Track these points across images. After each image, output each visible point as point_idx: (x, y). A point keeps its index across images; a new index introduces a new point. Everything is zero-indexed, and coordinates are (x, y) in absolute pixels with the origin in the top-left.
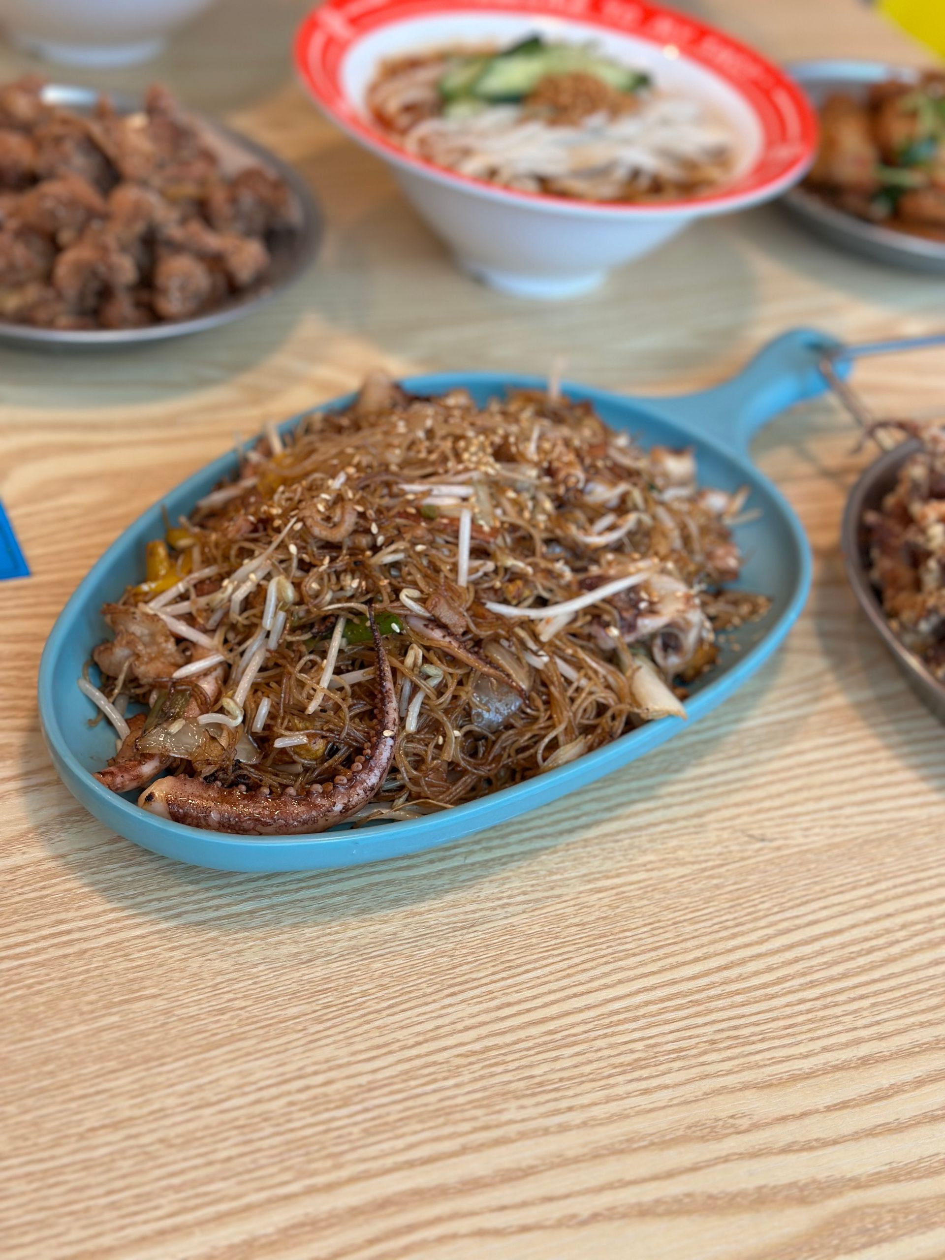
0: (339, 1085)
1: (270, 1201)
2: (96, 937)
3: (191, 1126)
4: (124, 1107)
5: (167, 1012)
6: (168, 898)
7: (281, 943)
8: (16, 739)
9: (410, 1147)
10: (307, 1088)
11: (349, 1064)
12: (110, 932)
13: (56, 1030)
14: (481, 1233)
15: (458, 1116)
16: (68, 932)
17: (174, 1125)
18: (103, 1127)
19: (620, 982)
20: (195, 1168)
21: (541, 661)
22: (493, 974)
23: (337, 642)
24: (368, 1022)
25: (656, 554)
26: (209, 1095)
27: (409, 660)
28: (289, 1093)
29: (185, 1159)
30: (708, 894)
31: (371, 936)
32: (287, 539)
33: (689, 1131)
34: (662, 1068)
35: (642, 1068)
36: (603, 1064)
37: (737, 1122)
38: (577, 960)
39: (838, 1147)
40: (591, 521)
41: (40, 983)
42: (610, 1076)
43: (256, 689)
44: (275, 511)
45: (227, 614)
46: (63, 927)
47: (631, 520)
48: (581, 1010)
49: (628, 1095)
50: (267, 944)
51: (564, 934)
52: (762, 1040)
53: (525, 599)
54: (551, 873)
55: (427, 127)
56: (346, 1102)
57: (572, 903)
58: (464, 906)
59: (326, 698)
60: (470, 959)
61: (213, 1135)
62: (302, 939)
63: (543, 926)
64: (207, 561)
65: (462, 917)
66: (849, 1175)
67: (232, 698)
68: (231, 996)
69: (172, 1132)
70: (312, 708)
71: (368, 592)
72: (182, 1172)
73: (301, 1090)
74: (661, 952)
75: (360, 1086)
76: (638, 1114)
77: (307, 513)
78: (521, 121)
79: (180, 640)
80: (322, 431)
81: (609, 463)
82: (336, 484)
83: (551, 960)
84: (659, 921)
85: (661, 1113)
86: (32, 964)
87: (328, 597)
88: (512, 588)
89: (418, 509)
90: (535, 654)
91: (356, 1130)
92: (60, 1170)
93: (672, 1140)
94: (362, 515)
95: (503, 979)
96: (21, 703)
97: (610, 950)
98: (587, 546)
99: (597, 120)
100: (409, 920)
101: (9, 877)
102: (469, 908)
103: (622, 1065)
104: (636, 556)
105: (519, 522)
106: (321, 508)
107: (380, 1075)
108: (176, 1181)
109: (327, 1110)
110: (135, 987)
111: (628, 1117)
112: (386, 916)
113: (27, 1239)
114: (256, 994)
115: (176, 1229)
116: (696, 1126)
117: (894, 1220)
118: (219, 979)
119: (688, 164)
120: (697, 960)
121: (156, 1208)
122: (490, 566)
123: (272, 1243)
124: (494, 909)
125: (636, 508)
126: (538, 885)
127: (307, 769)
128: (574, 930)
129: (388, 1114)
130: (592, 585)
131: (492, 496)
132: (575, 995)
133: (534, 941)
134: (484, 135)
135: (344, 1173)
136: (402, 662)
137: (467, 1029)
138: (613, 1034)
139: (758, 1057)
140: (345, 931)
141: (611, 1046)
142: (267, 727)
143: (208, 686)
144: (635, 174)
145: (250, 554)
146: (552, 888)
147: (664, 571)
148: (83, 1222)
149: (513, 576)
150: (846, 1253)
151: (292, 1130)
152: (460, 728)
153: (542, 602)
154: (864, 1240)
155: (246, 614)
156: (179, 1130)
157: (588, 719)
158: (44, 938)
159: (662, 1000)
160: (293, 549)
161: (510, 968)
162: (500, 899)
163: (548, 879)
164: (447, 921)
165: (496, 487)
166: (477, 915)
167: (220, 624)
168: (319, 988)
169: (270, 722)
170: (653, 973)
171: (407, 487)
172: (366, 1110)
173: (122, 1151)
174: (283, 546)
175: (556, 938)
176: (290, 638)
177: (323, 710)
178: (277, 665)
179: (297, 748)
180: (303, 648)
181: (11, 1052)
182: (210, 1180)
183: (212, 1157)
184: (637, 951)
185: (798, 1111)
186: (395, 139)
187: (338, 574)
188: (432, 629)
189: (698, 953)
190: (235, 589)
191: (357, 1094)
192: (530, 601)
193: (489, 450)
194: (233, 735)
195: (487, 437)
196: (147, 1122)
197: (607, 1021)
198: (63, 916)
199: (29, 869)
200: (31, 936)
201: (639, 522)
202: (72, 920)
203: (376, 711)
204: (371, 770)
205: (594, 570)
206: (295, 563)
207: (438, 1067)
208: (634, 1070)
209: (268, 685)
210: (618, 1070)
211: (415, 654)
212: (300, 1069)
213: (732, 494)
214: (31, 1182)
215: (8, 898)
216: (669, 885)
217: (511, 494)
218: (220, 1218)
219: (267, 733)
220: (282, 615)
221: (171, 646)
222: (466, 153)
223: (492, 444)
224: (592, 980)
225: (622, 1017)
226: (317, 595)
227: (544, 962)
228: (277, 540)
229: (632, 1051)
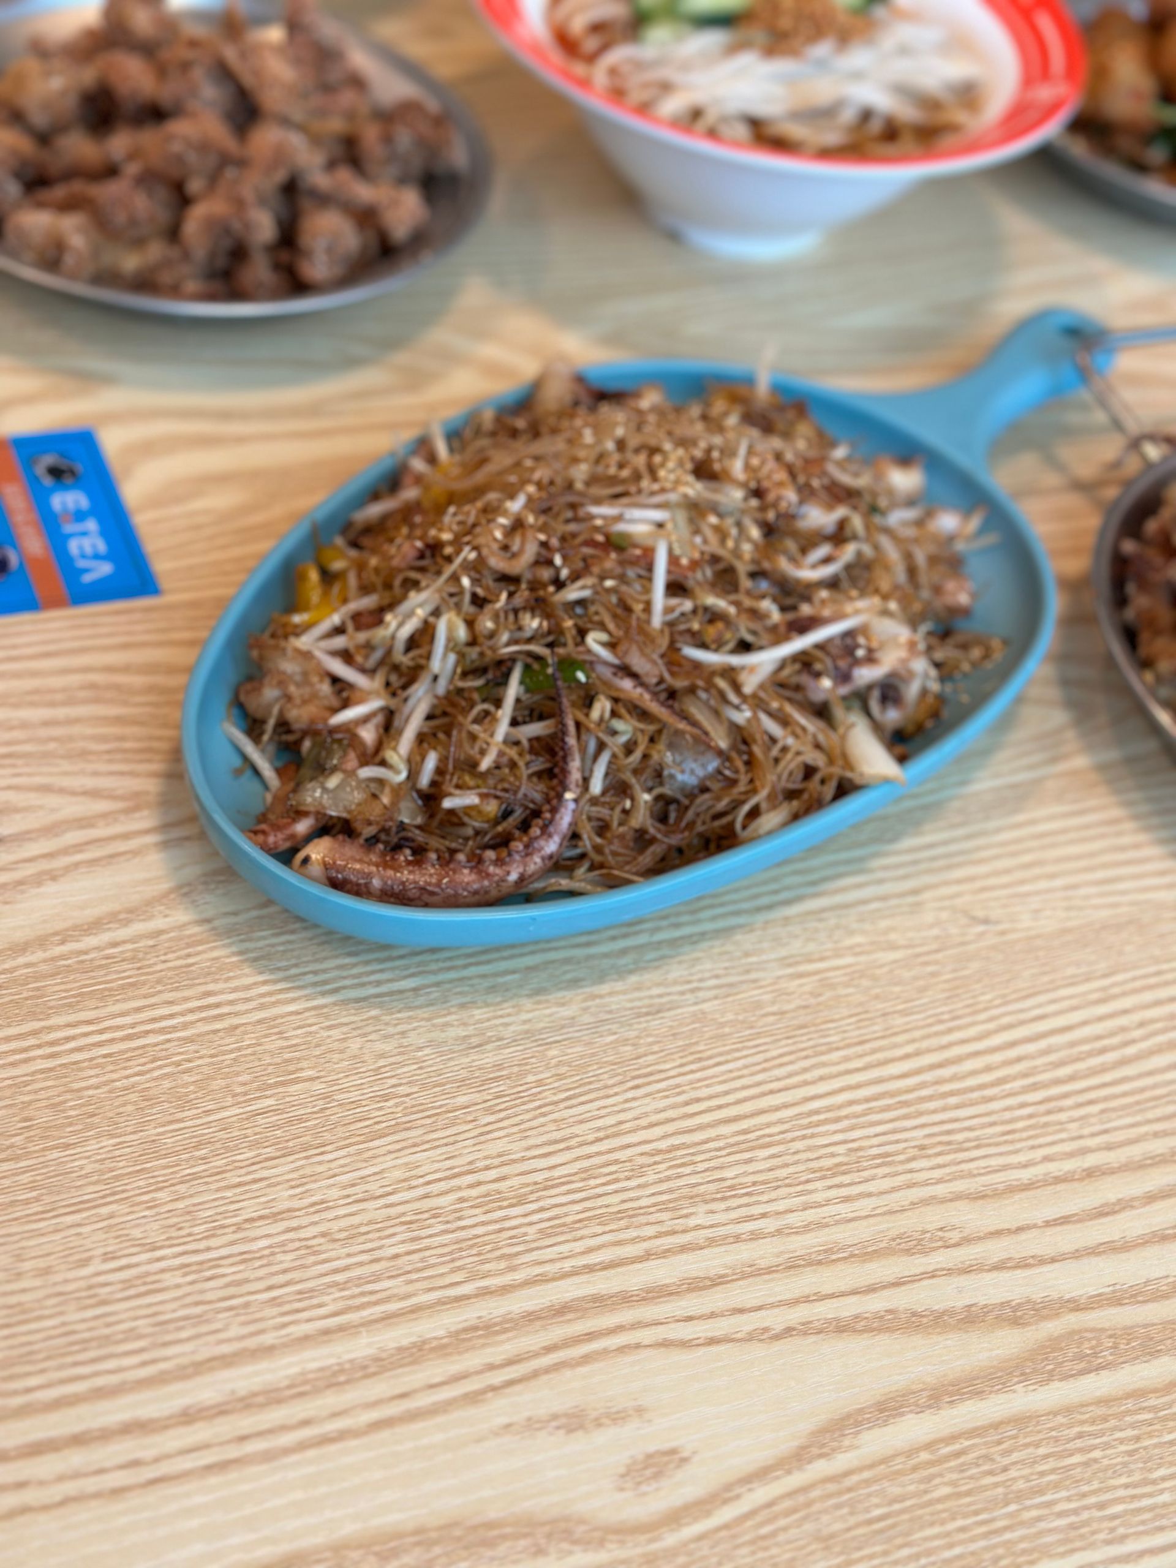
0: (515, 1182)
1: (440, 1302)
2: (247, 1012)
3: (355, 1220)
4: (283, 1198)
5: (326, 1097)
6: (325, 971)
7: (447, 1025)
8: (151, 786)
9: (590, 1250)
10: (479, 1184)
11: (523, 1159)
12: (262, 1007)
13: (208, 1113)
14: (666, 1344)
15: (643, 1219)
16: (218, 1005)
17: (336, 1218)
18: (261, 1218)
19: (822, 1079)
20: (361, 1264)
21: (742, 716)
22: (682, 1065)
23: (513, 690)
24: (544, 1115)
25: (877, 591)
26: (374, 1187)
27: (595, 714)
28: (460, 1188)
29: (349, 1255)
30: (921, 983)
31: (547, 1019)
32: (459, 571)
33: (894, 1244)
34: (866, 1174)
35: (844, 1173)
36: (801, 1167)
37: (947, 1235)
38: (774, 1053)
39: (1057, 1265)
40: (804, 551)
41: (189, 1061)
42: (808, 1181)
43: (421, 739)
44: (446, 536)
45: (389, 652)
46: (212, 1000)
47: (849, 552)
48: (777, 1109)
49: (828, 1202)
50: (434, 1025)
51: (760, 1024)
52: (977, 1147)
53: (726, 643)
54: (747, 954)
55: (619, 55)
56: (521, 1201)
57: (769, 989)
58: (649, 988)
59: (501, 754)
60: (656, 1048)
61: (378, 1230)
62: (472, 1021)
63: (737, 1014)
64: (365, 589)
65: (646, 1002)
66: (1067, 1297)
67: (395, 749)
68: (394, 1081)
69: (335, 1226)
70: (485, 764)
71: (549, 632)
72: (346, 1268)
73: (471, 1186)
74: (867, 1047)
75: (536, 1183)
76: (837, 1223)
77: (481, 540)
78: (733, 49)
79: (335, 680)
80: (493, 434)
81: (826, 481)
82: (516, 505)
83: (745, 1053)
84: (866, 1012)
85: (864, 1223)
86: (179, 1039)
87: (505, 637)
88: (712, 632)
89: (608, 536)
90: (737, 708)
91: (531, 1230)
92: (216, 1263)
93: (875, 1251)
94: (544, 545)
95: (692, 1072)
96: (155, 744)
97: (811, 1043)
98: (798, 581)
99: (822, 49)
100: (589, 1003)
101: (151, 943)
102: (656, 991)
103: (821, 1169)
104: (854, 593)
105: (721, 552)
106: (498, 534)
107: (557, 1173)
108: (339, 1278)
109: (501, 1208)
110: (291, 1068)
111: (827, 1226)
112: (564, 997)
113: (184, 1334)
114: (422, 1080)
115: (341, 1329)
116: (901, 1238)
117: (1115, 1347)
118: (381, 1063)
119: (929, 103)
120: (907, 1057)
121: (320, 1306)
122: (688, 605)
123: (444, 1347)
124: (682, 993)
125: (855, 537)
126: (733, 968)
127: (477, 833)
128: (771, 1019)
129: (566, 1215)
130: (802, 627)
131: (691, 521)
132: (772, 1092)
133: (727, 1030)
134: (686, 66)
135: (519, 1276)
136: (587, 715)
137: (652, 1125)
138: (813, 1136)
139: (972, 1165)
140: (518, 1013)
141: (809, 1149)
142: (434, 784)
143: (368, 735)
144: (866, 115)
145: (415, 585)
146: (748, 972)
147: (885, 613)
148: (242, 1318)
149: (714, 617)
150: (1061, 1380)
151: (463, 1228)
152: (649, 790)
153: (744, 647)
154: (1083, 1365)
155: (411, 654)
156: (343, 1223)
157: (794, 782)
158: (192, 1011)
159: (867, 1100)
160: (466, 582)
161: (700, 1060)
162: (689, 982)
163: (744, 961)
164: (629, 1005)
165: (696, 510)
166: (664, 1000)
167: (381, 663)
168: (491, 1076)
169: (437, 778)
170: (858, 1070)
171: (595, 510)
172: (542, 1210)
173: (282, 1244)
174: (455, 578)
175: (752, 1027)
176: (461, 684)
177: (498, 767)
178: (445, 714)
179: (468, 810)
180: (476, 696)
181: (159, 1134)
182: (376, 1278)
183: (378, 1254)
184: (841, 1044)
185: (1014, 1225)
186: (579, 69)
187: (516, 612)
188: (622, 678)
189: (909, 1049)
190: (401, 625)
191: (532, 1192)
192: (731, 645)
193: (689, 466)
194: (397, 791)
195: (686, 449)
196: (307, 1214)
197: (805, 1121)
198: (211, 987)
199: (172, 934)
200: (176, 1009)
201: (859, 554)
202: (221, 992)
203: (556, 770)
204: (550, 836)
205: (806, 609)
206: (467, 598)
207: (621, 1165)
208: (834, 1175)
209: (435, 735)
210: (818, 1175)
211: (602, 707)
212: (471, 1163)
213: (967, 514)
214: (185, 1275)
215: (150, 966)
216: (878, 972)
217: (713, 519)
218: (387, 1318)
219: (433, 790)
220: (452, 658)
221: (326, 688)
222: (666, 87)
223: (693, 459)
224: (790, 1075)
225: (822, 1117)
226: (492, 635)
227: (737, 1055)
228: (449, 570)
229: (833, 1155)
